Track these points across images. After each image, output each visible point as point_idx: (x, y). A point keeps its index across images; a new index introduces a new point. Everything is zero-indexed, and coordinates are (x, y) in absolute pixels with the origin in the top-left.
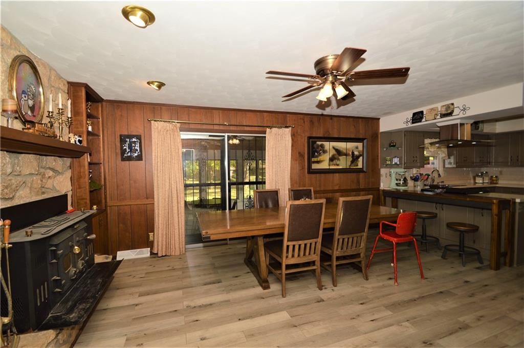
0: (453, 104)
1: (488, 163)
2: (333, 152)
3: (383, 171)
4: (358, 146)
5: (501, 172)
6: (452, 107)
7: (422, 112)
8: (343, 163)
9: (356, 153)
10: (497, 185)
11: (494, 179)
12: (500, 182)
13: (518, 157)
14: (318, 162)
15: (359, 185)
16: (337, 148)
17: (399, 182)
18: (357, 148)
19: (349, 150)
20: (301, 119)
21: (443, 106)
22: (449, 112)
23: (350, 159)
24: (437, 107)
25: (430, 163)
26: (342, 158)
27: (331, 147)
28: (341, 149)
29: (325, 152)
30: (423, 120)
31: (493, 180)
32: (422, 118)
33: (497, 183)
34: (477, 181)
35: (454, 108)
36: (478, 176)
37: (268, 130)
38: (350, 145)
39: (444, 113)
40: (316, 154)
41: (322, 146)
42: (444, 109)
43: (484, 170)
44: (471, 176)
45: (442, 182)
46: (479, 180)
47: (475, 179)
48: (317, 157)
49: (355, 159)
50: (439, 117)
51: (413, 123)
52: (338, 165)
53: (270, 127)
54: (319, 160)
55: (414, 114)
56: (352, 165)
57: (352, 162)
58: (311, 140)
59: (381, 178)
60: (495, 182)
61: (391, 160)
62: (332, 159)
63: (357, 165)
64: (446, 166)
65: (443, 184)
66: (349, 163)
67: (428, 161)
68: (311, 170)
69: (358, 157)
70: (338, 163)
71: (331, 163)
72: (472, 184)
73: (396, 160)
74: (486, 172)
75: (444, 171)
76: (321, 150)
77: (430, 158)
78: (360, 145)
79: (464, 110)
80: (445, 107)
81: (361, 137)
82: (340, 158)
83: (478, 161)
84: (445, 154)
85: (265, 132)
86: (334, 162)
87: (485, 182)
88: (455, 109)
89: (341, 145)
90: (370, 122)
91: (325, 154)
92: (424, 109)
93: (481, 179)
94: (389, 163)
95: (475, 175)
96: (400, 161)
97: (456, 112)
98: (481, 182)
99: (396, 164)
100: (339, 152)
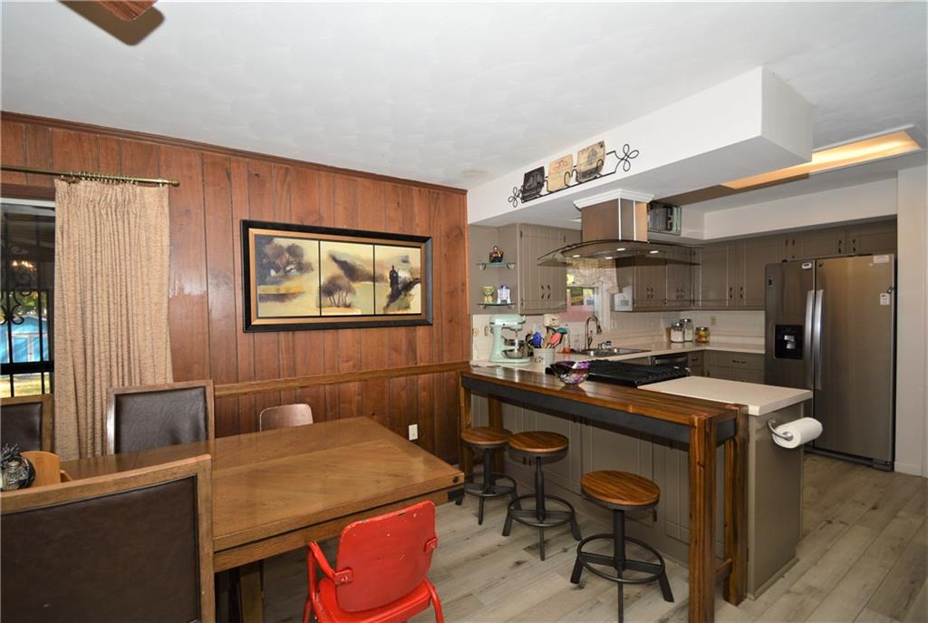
0: (602, 145)
1: (690, 304)
2: (331, 270)
3: (479, 321)
4: (407, 257)
5: (713, 321)
6: (600, 151)
7: (541, 170)
8: (364, 300)
9: (403, 275)
10: (707, 348)
11: (702, 333)
12: (712, 339)
13: (742, 289)
14: (281, 297)
15: (415, 358)
16: (343, 259)
17: (512, 348)
18: (405, 261)
19: (382, 266)
20: (214, 164)
21: (583, 151)
22: (594, 165)
23: (385, 289)
24: (571, 156)
25: (585, 303)
26: (363, 288)
27: (324, 256)
28: (358, 263)
29: (303, 268)
30: (544, 191)
31: (700, 336)
32: (540, 185)
33: (706, 342)
34: (672, 339)
35: (604, 155)
36: (674, 327)
37: (61, 185)
38: (387, 254)
39: (583, 168)
40: (273, 273)
41: (293, 251)
42: (584, 159)
43: (685, 316)
44: (663, 326)
45: (609, 342)
46: (677, 336)
47: (669, 335)
48: (275, 282)
49: (399, 289)
50: (573, 181)
51: (525, 199)
52: (348, 306)
53: (72, 179)
54: (282, 292)
55: (528, 176)
56: (392, 305)
57: (393, 297)
58: (253, 231)
59: (475, 339)
60: (704, 339)
61: (494, 295)
62: (328, 290)
63: (408, 307)
64: (616, 309)
65: (609, 347)
66: (382, 301)
67: (580, 297)
68: (255, 322)
69: (408, 286)
70: (348, 300)
71: (326, 300)
72: (665, 346)
73: (504, 295)
74: (689, 320)
75: (612, 318)
76: (288, 263)
77: (585, 292)
78: (414, 255)
79: (627, 157)
80: (586, 155)
81: (418, 234)
82: (356, 285)
83: (674, 297)
84: (613, 283)
85: (51, 196)
86: (336, 297)
87: (686, 339)
88: (607, 157)
89: (358, 252)
90: (442, 197)
91: (306, 276)
92: (546, 163)
93: (681, 333)
94: (489, 300)
95: (670, 326)
96: (513, 295)
97: (610, 164)
98: (680, 339)
99: (504, 304)
100: (351, 271)
